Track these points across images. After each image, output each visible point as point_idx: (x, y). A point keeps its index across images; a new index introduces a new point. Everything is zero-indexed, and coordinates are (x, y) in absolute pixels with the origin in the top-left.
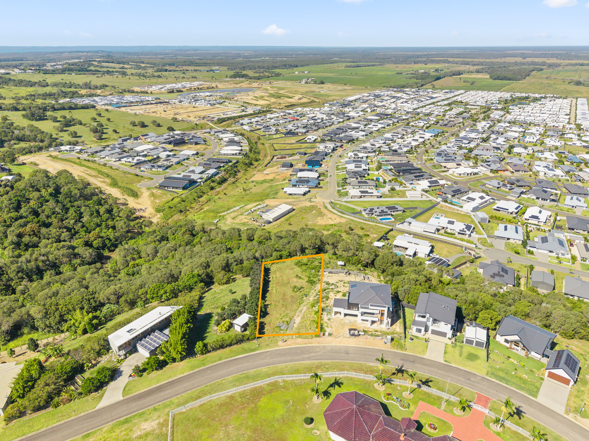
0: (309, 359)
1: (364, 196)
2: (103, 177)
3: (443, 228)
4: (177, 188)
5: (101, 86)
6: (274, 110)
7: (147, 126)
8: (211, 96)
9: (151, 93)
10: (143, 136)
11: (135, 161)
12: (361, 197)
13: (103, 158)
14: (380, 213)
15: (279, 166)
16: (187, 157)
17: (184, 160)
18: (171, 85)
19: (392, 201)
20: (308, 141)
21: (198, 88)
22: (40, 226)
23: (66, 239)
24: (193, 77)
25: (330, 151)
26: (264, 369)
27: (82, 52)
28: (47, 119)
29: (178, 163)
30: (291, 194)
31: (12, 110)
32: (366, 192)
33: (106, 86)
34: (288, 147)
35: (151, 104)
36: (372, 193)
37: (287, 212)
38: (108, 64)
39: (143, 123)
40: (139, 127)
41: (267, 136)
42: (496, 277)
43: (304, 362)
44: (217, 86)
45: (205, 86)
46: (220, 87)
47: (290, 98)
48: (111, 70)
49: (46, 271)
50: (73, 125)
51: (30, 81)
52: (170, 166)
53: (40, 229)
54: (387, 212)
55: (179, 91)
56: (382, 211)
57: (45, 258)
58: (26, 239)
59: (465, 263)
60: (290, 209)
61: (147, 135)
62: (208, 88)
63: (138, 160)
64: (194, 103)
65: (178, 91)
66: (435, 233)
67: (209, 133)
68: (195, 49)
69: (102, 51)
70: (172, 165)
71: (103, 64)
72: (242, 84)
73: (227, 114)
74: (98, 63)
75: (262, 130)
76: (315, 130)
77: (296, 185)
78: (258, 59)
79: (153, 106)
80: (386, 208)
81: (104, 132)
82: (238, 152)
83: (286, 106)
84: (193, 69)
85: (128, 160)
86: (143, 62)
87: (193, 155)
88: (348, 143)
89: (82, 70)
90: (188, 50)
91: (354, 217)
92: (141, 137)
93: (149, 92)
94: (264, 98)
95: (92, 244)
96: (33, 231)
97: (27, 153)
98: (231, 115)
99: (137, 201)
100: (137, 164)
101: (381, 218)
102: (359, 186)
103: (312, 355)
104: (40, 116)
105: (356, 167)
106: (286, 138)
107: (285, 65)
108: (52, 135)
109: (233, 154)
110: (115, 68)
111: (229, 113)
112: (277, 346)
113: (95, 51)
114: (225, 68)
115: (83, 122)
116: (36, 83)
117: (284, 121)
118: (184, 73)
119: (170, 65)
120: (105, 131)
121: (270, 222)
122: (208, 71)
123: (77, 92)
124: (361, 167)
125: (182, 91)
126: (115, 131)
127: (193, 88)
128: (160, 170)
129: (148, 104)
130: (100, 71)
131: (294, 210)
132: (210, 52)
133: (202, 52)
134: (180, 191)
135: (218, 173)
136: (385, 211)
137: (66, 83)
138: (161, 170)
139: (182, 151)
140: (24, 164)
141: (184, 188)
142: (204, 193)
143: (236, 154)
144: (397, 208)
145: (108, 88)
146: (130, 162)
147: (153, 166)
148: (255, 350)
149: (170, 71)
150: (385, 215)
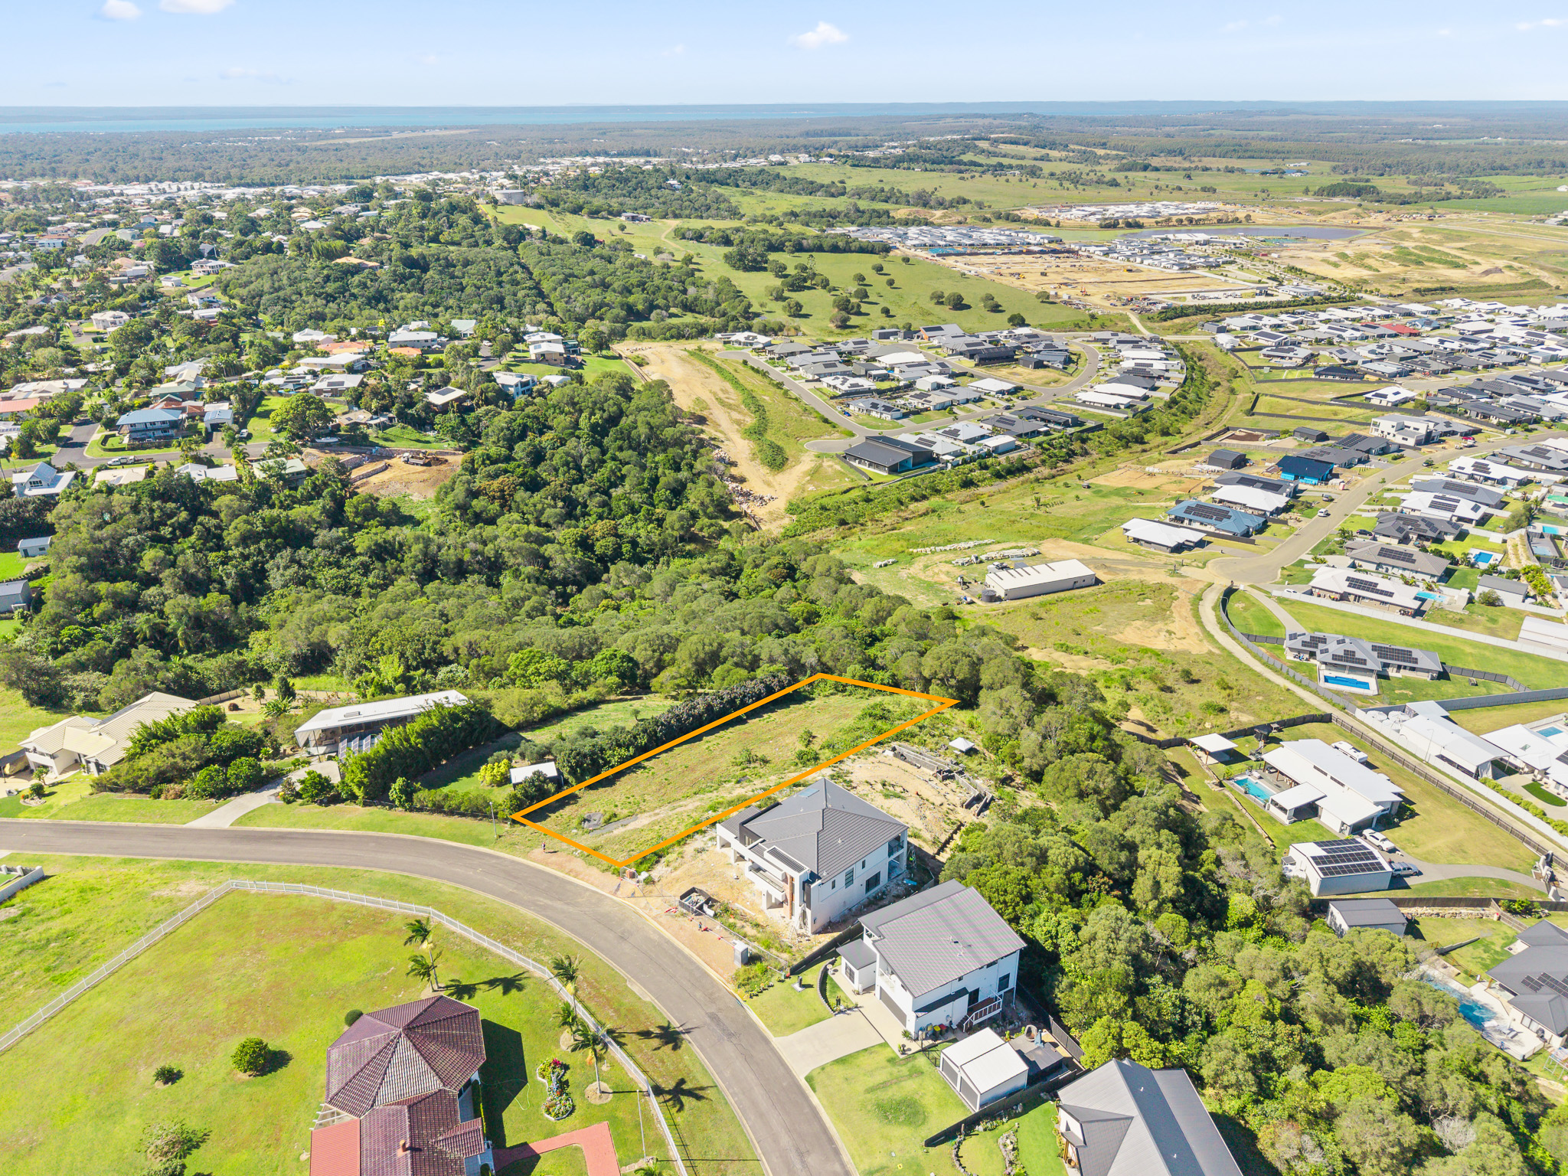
0: (542, 910)
1: (1358, 598)
2: (746, 411)
3: (1532, 770)
4: (877, 466)
5: (951, 202)
6: (1368, 297)
7: (968, 307)
8: (1206, 243)
9: (1058, 225)
10: (927, 330)
11: (845, 387)
12: (1344, 597)
13: (793, 369)
14: (1335, 657)
15: (1202, 459)
16: (977, 395)
17: (967, 401)
18: (1121, 208)
19: (1446, 637)
20: (1375, 401)
21: (1191, 221)
22: (521, 484)
23: (551, 521)
24: (1204, 189)
25: (1411, 442)
26: (446, 887)
27: (984, 116)
28: (765, 269)
29: (943, 407)
30: (1137, 540)
31: (718, 244)
32: (1372, 587)
33: (965, 202)
34: (1299, 409)
35: (1029, 252)
36: (1391, 594)
37: (1071, 585)
38: (1013, 147)
39: (960, 298)
40: (947, 307)
41: (1266, 370)
42: (1545, 989)
43: (522, 910)
44: (1248, 218)
45: (1212, 215)
46: (1259, 221)
47: (1457, 266)
48: (1006, 161)
49: (472, 572)
50: (809, 288)
51: (812, 183)
52: (917, 412)
53: (515, 490)
54: (1364, 662)
55: (1134, 225)
56: (1349, 656)
57: (479, 547)
58: (478, 504)
59: (1483, 903)
60: (1084, 579)
61: (940, 329)
62: (1220, 221)
63: (852, 385)
64: (1139, 260)
65: (1129, 225)
66: (1477, 776)
67: (1105, 341)
68: (1284, 109)
69: (1032, 115)
70: (927, 410)
71: (1001, 146)
72: (1333, 214)
73: (1204, 298)
74: (992, 145)
75: (1264, 351)
76: (1435, 373)
77: (1182, 520)
78: (1464, 142)
79: (1029, 258)
80: (1374, 648)
81: (863, 310)
82: (1126, 401)
83: (1417, 290)
84: (1222, 167)
85: (833, 383)
86: (1104, 145)
87: (1002, 392)
88: (1503, 427)
89: (943, 159)
90: (1262, 113)
91: (1246, 649)
92: (923, 333)
93: (1053, 222)
94: (1369, 261)
95: (593, 545)
96: (502, 491)
97: (672, 337)
98: (1218, 302)
99: (771, 478)
100: (847, 394)
101: (1334, 674)
102: (1379, 565)
103: (559, 905)
104: (754, 260)
105: (1433, 505)
106: (1317, 385)
107: (1540, 164)
108: (750, 305)
109: (1108, 406)
110: (1023, 158)
111: (1212, 295)
112: (526, 855)
113: (1013, 115)
114: (1326, 166)
115: (832, 284)
116: (822, 186)
117: (1358, 334)
118: (1189, 177)
119: (1171, 152)
120: (864, 308)
121: (993, 598)
122: (1264, 173)
123: (887, 212)
124: (1452, 509)
125: (1140, 226)
126: (886, 312)
127: (1174, 218)
128: (887, 416)
129: (1021, 252)
130: (981, 165)
131: (1098, 582)
132: (1321, 118)
133: (1303, 117)
134: (882, 475)
135: (1018, 448)
136: (1359, 655)
137: (882, 190)
138: (889, 418)
139: (981, 378)
140: (620, 357)
141: (894, 470)
142: (938, 491)
143: (1117, 407)
144: (1415, 661)
145: (967, 207)
146: (835, 387)
147: (875, 406)
148: (480, 842)
149: (1157, 169)
150: (1352, 670)
